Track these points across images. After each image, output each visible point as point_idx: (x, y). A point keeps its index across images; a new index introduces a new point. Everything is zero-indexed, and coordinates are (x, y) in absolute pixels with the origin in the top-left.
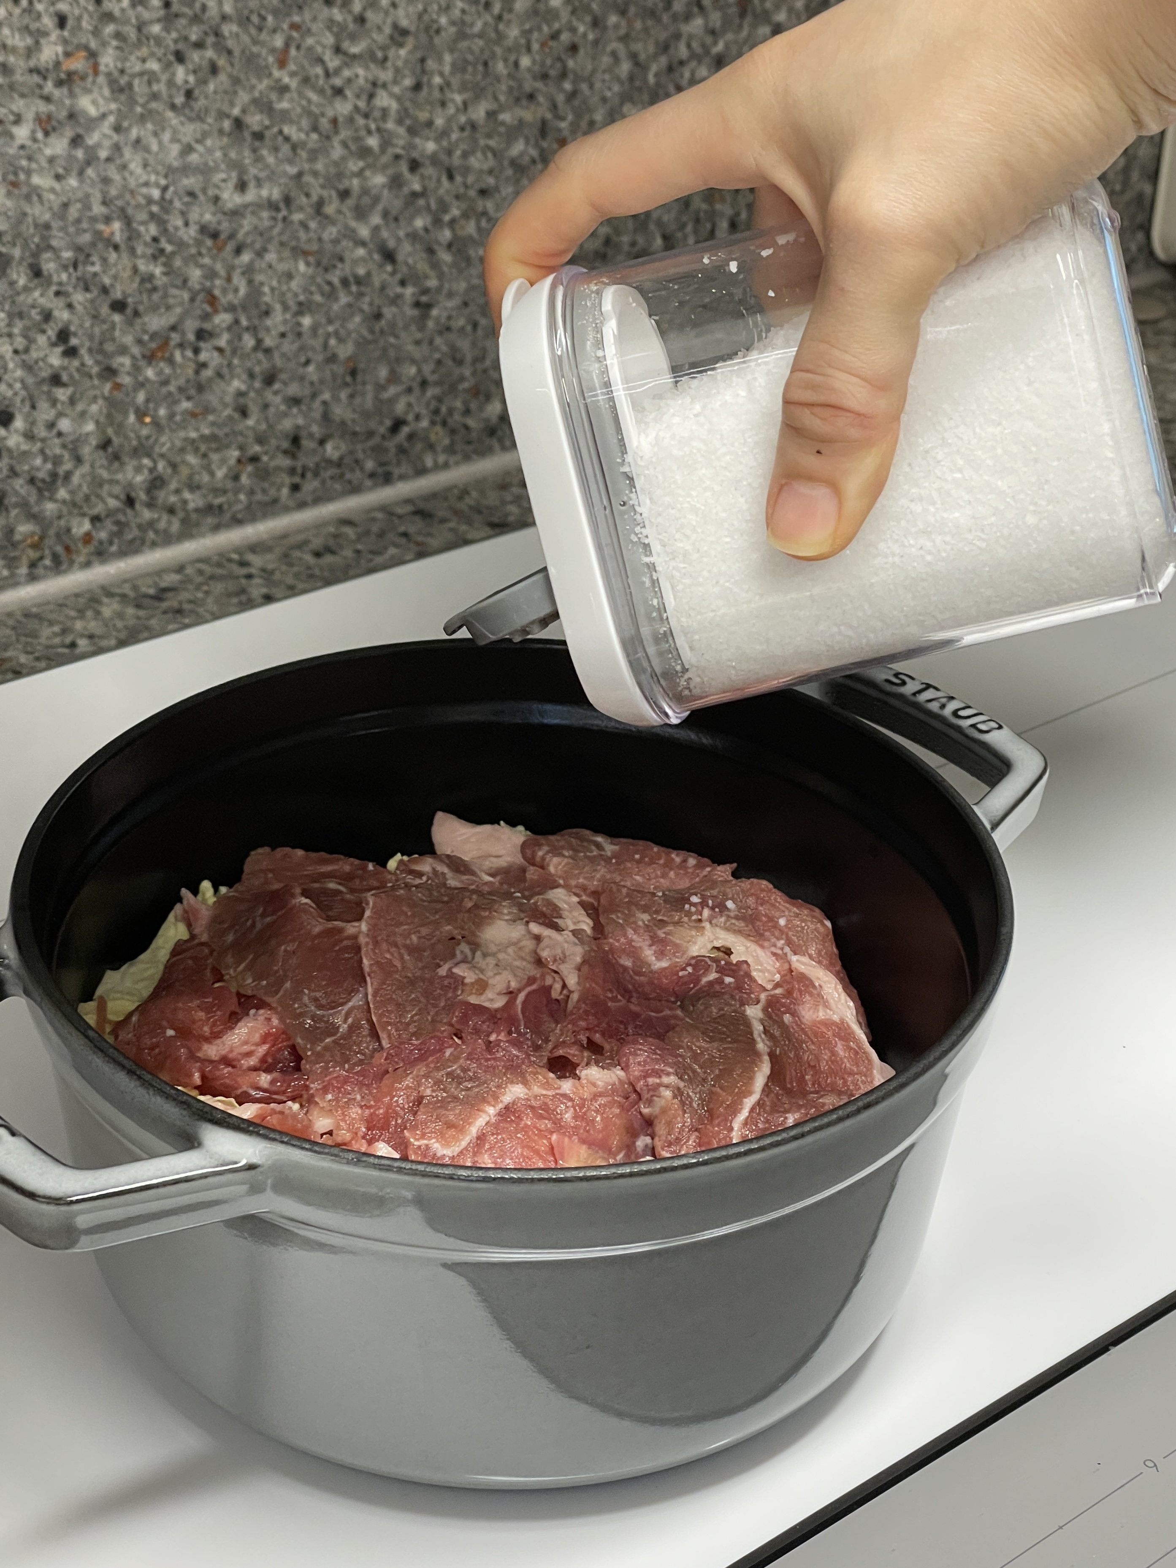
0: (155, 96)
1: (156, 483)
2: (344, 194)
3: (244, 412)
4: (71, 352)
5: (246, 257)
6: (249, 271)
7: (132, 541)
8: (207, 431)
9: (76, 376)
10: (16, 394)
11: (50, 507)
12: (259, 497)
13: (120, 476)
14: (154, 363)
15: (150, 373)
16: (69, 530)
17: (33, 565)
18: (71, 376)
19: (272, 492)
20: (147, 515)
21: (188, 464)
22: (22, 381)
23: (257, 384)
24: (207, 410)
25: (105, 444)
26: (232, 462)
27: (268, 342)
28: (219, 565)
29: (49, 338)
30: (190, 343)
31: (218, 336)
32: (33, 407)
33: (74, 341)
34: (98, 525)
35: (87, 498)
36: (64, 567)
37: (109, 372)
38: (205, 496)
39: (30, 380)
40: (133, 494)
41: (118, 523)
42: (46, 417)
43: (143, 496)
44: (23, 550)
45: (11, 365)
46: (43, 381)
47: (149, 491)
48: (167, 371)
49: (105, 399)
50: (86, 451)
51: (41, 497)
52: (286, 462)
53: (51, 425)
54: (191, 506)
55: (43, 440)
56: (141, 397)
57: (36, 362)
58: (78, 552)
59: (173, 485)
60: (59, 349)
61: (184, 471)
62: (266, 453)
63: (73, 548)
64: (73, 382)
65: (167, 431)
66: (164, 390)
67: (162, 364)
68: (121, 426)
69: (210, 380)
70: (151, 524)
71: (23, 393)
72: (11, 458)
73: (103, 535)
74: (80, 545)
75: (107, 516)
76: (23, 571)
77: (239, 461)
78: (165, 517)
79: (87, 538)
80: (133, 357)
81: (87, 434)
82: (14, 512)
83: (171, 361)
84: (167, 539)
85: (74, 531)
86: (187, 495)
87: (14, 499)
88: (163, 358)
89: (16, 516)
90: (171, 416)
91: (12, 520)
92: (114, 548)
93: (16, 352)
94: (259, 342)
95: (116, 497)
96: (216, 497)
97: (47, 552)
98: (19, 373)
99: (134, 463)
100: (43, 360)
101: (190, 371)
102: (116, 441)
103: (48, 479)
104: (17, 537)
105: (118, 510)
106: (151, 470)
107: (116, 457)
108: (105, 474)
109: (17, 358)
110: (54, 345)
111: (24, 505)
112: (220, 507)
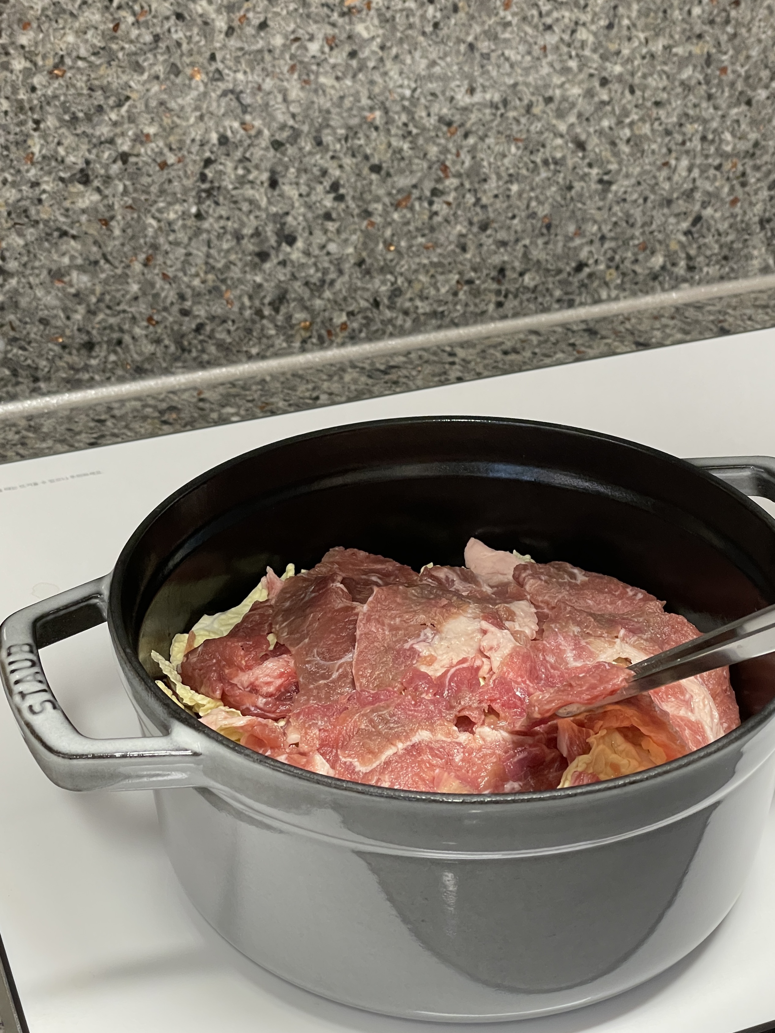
0: (411, 26)
1: (396, 292)
2: (549, 100)
3: (464, 249)
4: (340, 198)
5: (471, 140)
6: (473, 151)
7: (377, 331)
8: (435, 260)
9: (342, 215)
10: (299, 224)
11: (318, 303)
12: (472, 308)
13: (369, 286)
14: (399, 209)
15: (396, 216)
16: (331, 319)
17: (304, 341)
18: (339, 214)
19: (482, 307)
20: (388, 314)
21: (419, 281)
22: (304, 216)
23: (475, 229)
24: (436, 245)
25: (360, 263)
26: (454, 282)
27: (484, 200)
28: (435, 354)
29: (325, 188)
30: (426, 198)
31: (449, 193)
32: (311, 233)
33: (342, 191)
34: (352, 317)
35: (345, 299)
36: (325, 345)
37: (367, 214)
38: (431, 305)
39: (310, 215)
40: (378, 299)
41: (366, 318)
42: (318, 241)
43: (386, 301)
44: (298, 331)
45: (297, 204)
46: (318, 217)
47: (390, 298)
48: (409, 215)
49: (362, 231)
50: (346, 266)
51: (312, 296)
52: (494, 286)
53: (323, 247)
54: (421, 311)
55: (316, 257)
56: (388, 233)
57: (315, 203)
58: (337, 335)
59: (408, 295)
60: (332, 196)
61: (417, 287)
62: (479, 278)
63: (333, 332)
64: (340, 219)
65: (406, 256)
66: (405, 229)
67: (405, 211)
68: (372, 250)
69: (440, 224)
70: (390, 321)
71: (304, 224)
72: (293, 266)
73: (355, 325)
74: (338, 330)
75: (359, 312)
76: (297, 344)
77: (458, 282)
78: (401, 317)
79: (344, 326)
80: (384, 204)
81: (348, 255)
82: (292, 305)
83: (412, 209)
84: (402, 332)
85: (335, 320)
86: (418, 303)
87: (293, 296)
88: (406, 207)
89: (294, 308)
90: (410, 247)
91: (291, 309)
92: (363, 335)
93: (301, 195)
94: (478, 200)
95: (367, 300)
96: (440, 306)
97: (315, 333)
98: (302, 210)
99: (381, 277)
100: (320, 202)
101: (426, 217)
102: (368, 261)
103: (318, 284)
104: (294, 321)
105: (367, 309)
106: (392, 284)
107: (368, 272)
108: (359, 284)
109: (302, 200)
110: (328, 192)
111: (301, 300)
112: (442, 312)
